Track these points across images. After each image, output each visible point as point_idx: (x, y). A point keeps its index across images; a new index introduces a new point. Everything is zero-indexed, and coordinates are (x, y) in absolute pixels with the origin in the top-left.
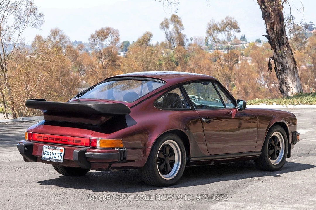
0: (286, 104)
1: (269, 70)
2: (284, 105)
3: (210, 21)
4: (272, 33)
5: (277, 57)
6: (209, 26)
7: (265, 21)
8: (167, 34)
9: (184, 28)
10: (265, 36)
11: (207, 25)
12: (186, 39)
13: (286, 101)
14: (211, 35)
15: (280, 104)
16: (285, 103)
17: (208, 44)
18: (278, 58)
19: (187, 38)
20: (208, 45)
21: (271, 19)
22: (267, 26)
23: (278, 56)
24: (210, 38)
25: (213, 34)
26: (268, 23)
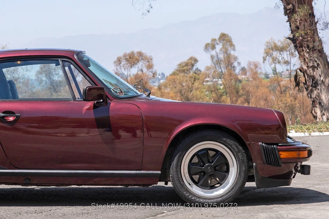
0: (309, 131)
1: (296, 86)
2: (306, 132)
5: (306, 68)
8: (212, 57)
10: (289, 38)
13: (309, 127)
15: (301, 131)
16: (308, 129)
18: (308, 69)
23: (308, 67)
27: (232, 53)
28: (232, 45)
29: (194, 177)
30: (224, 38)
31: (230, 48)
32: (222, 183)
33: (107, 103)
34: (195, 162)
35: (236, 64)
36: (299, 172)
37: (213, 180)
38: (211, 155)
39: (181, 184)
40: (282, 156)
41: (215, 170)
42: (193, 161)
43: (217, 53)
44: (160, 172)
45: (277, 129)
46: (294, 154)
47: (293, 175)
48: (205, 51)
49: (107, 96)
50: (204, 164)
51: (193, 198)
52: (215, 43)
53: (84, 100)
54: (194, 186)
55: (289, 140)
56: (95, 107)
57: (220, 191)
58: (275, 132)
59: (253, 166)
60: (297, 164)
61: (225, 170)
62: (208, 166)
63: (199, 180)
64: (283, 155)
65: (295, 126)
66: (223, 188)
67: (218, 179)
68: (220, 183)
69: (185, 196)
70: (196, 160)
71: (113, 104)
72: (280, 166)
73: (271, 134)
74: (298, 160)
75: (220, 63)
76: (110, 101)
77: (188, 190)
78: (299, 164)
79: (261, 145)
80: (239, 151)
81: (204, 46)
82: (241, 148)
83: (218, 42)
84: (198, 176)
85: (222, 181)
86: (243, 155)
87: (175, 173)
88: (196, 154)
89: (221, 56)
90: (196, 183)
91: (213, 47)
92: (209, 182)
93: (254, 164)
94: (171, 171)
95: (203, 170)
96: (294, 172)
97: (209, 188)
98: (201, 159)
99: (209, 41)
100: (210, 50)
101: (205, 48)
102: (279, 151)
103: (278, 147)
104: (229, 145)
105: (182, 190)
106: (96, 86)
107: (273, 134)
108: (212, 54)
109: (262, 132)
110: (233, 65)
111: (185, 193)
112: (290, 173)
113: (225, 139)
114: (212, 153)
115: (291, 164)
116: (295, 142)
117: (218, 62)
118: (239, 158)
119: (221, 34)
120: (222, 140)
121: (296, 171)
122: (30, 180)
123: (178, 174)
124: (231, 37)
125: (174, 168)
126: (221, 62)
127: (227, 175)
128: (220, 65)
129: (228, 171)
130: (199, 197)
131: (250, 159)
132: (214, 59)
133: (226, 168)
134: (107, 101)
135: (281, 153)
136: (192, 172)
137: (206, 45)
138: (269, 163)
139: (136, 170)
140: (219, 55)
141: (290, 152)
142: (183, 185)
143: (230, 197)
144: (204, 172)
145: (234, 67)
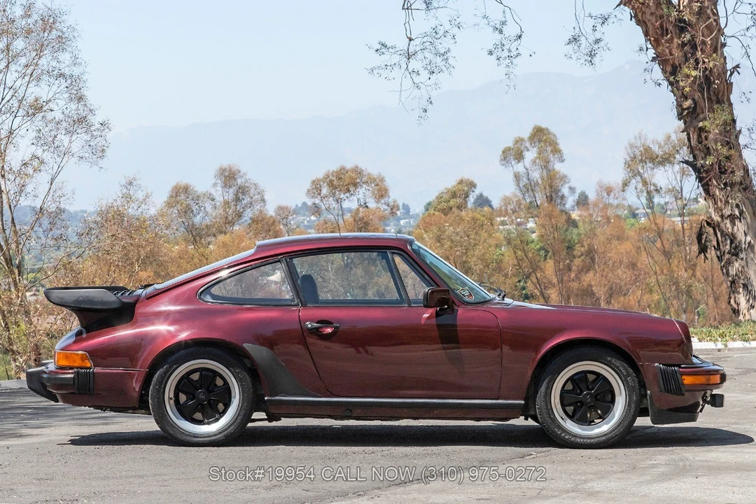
3: (635, 138)
4: (703, 155)
6: (630, 151)
7: (685, 123)
8: (517, 177)
9: (565, 157)
11: (626, 148)
12: (570, 188)
14: (636, 174)
17: (653, 202)
19: (572, 184)
20: (653, 206)
21: (698, 119)
22: (691, 135)
24: (634, 181)
25: (641, 171)
26: (692, 129)
27: (558, 166)
28: (557, 151)
29: (567, 408)
30: (540, 135)
31: (552, 158)
32: (605, 416)
33: (453, 310)
34: (568, 389)
35: (565, 190)
36: (708, 403)
37: (593, 413)
38: (590, 380)
39: (551, 419)
40: (685, 382)
41: (597, 400)
42: (565, 388)
43: (527, 169)
44: (523, 402)
45: (679, 346)
46: (701, 380)
47: (701, 407)
48: (503, 165)
49: (453, 302)
50: (582, 392)
51: (567, 437)
52: (522, 148)
53: (425, 306)
54: (569, 421)
55: (695, 360)
56: (438, 315)
57: (603, 428)
58: (677, 349)
59: (646, 394)
60: (706, 393)
61: (610, 400)
62: (587, 394)
63: (574, 412)
64: (688, 380)
65: (698, 329)
66: (607, 423)
67: (599, 412)
68: (602, 417)
69: (557, 434)
70: (569, 387)
71: (460, 311)
72: (683, 395)
73: (671, 351)
74: (709, 387)
75: (532, 190)
76: (456, 307)
77: (560, 427)
78: (709, 393)
79: (657, 366)
80: (628, 375)
81: (501, 153)
82: (631, 371)
83: (528, 144)
84: (572, 408)
85: (605, 414)
86: (633, 380)
87: (543, 404)
88: (571, 379)
89: (536, 175)
90: (571, 417)
91: (519, 157)
92: (589, 415)
93: (649, 392)
94: (538, 400)
95: (580, 400)
96: (701, 403)
97: (588, 424)
98: (578, 385)
99: (510, 144)
100: (513, 163)
101: (502, 158)
102: (682, 375)
103: (681, 370)
104: (615, 366)
105: (552, 426)
106: (439, 288)
107: (674, 351)
108: (518, 170)
109: (655, 349)
110: (560, 194)
111: (556, 430)
112: (697, 404)
113: (609, 359)
114: (591, 377)
115: (697, 393)
116: (703, 362)
117: (530, 187)
118: (628, 383)
119: (534, 128)
120: (606, 360)
121: (705, 401)
122: (351, 411)
123: (547, 406)
124: (554, 135)
125: (542, 397)
126: (535, 187)
127: (612, 406)
128: (534, 194)
129: (613, 401)
130: (575, 436)
131: (643, 386)
132: (521, 181)
133: (610, 397)
134: (453, 307)
135: (684, 377)
136: (565, 403)
137: (503, 152)
138: (668, 391)
139: (492, 399)
140: (530, 172)
141: (697, 377)
142: (554, 420)
143: (616, 435)
144: (581, 402)
145: (563, 197)
